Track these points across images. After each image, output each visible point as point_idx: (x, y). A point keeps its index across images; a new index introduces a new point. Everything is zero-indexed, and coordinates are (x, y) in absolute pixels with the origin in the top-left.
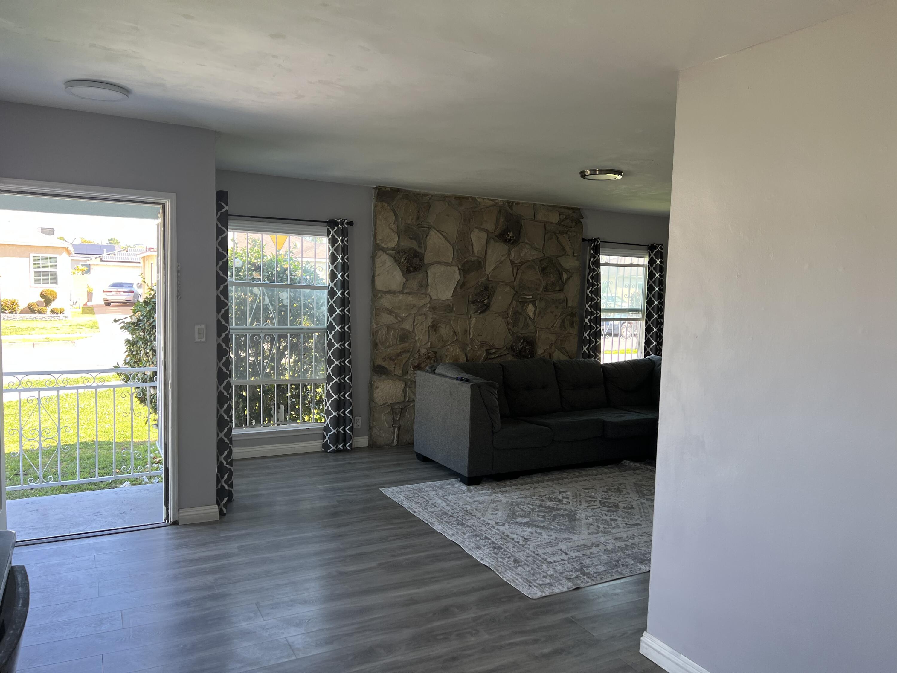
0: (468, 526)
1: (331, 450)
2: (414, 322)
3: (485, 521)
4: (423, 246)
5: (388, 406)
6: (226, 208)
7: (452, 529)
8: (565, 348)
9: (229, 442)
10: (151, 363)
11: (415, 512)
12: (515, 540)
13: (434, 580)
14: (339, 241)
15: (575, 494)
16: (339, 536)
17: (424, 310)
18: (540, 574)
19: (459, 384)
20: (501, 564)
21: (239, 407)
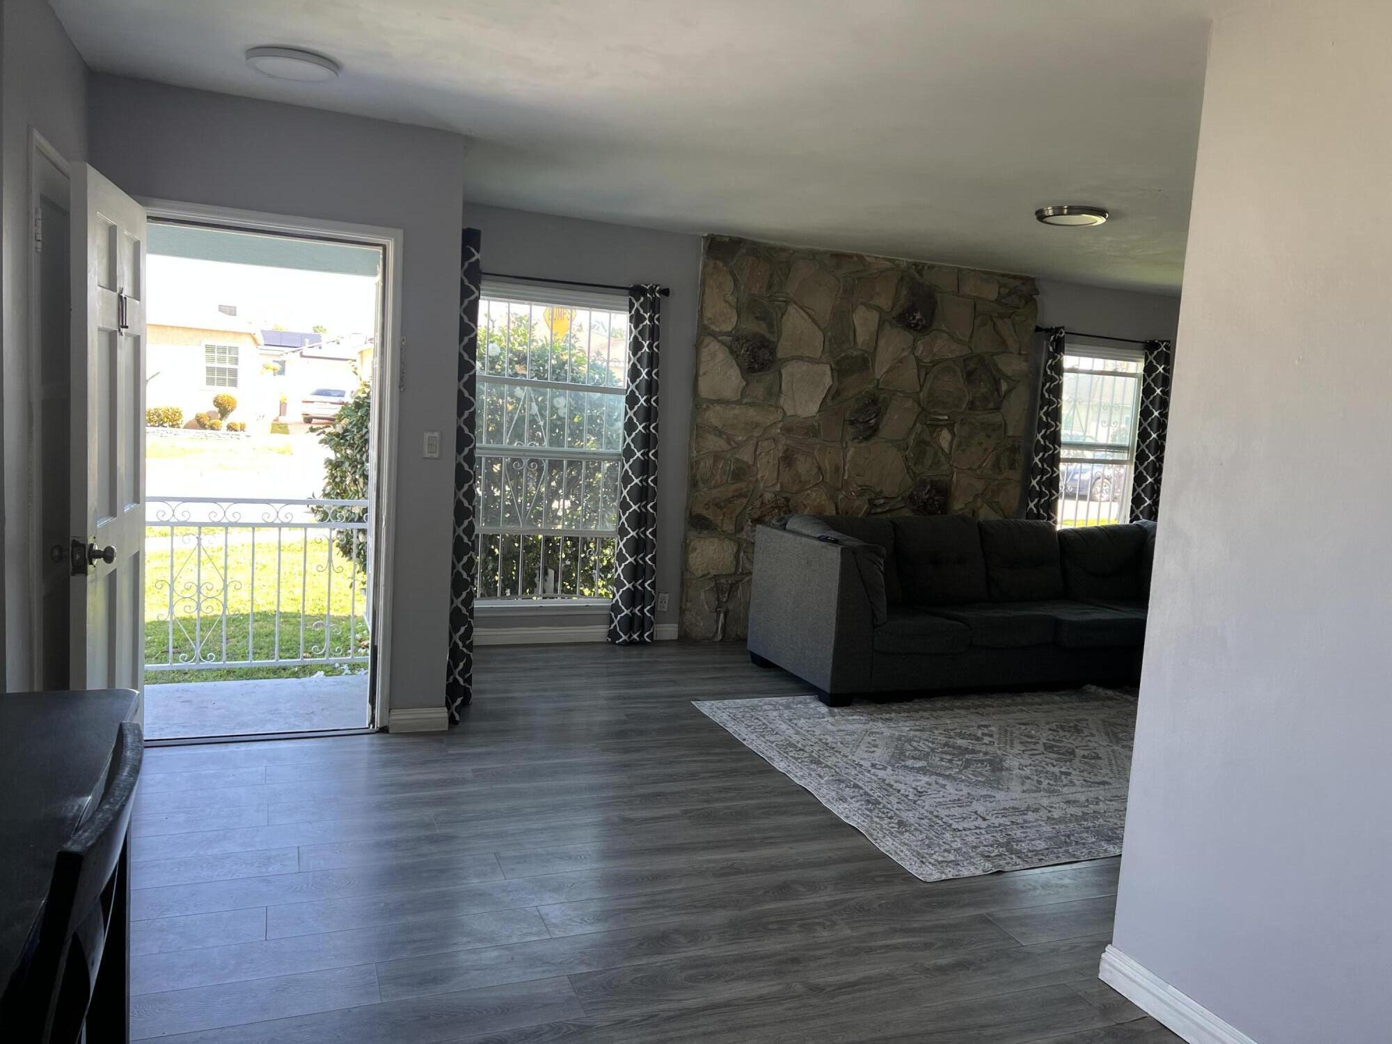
0: (827, 766)
1: (621, 640)
2: (756, 450)
3: (854, 761)
4: (776, 330)
5: (710, 579)
6: (477, 256)
7: (802, 769)
8: (998, 502)
9: (468, 614)
10: (360, 495)
11: (744, 740)
12: (902, 792)
13: (770, 841)
14: (645, 319)
15: (1004, 731)
16: (626, 766)
17: (773, 431)
18: (939, 845)
19: (822, 547)
20: (878, 826)
21: (487, 568)
